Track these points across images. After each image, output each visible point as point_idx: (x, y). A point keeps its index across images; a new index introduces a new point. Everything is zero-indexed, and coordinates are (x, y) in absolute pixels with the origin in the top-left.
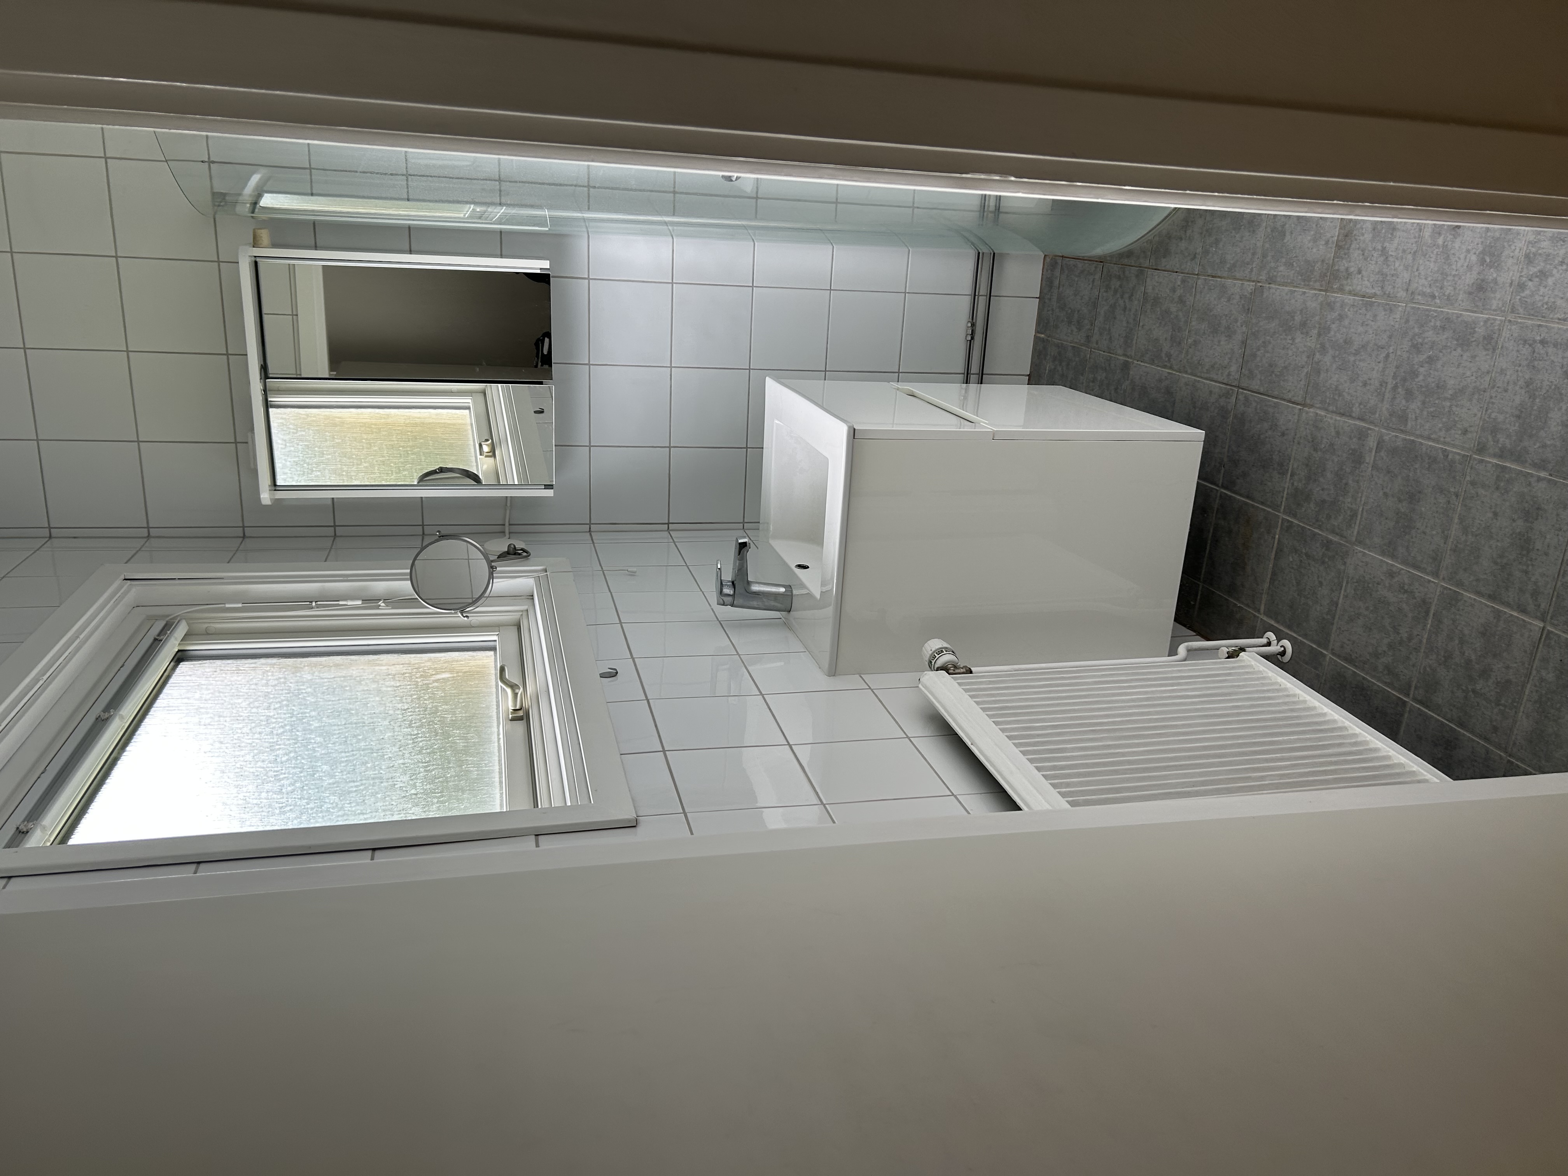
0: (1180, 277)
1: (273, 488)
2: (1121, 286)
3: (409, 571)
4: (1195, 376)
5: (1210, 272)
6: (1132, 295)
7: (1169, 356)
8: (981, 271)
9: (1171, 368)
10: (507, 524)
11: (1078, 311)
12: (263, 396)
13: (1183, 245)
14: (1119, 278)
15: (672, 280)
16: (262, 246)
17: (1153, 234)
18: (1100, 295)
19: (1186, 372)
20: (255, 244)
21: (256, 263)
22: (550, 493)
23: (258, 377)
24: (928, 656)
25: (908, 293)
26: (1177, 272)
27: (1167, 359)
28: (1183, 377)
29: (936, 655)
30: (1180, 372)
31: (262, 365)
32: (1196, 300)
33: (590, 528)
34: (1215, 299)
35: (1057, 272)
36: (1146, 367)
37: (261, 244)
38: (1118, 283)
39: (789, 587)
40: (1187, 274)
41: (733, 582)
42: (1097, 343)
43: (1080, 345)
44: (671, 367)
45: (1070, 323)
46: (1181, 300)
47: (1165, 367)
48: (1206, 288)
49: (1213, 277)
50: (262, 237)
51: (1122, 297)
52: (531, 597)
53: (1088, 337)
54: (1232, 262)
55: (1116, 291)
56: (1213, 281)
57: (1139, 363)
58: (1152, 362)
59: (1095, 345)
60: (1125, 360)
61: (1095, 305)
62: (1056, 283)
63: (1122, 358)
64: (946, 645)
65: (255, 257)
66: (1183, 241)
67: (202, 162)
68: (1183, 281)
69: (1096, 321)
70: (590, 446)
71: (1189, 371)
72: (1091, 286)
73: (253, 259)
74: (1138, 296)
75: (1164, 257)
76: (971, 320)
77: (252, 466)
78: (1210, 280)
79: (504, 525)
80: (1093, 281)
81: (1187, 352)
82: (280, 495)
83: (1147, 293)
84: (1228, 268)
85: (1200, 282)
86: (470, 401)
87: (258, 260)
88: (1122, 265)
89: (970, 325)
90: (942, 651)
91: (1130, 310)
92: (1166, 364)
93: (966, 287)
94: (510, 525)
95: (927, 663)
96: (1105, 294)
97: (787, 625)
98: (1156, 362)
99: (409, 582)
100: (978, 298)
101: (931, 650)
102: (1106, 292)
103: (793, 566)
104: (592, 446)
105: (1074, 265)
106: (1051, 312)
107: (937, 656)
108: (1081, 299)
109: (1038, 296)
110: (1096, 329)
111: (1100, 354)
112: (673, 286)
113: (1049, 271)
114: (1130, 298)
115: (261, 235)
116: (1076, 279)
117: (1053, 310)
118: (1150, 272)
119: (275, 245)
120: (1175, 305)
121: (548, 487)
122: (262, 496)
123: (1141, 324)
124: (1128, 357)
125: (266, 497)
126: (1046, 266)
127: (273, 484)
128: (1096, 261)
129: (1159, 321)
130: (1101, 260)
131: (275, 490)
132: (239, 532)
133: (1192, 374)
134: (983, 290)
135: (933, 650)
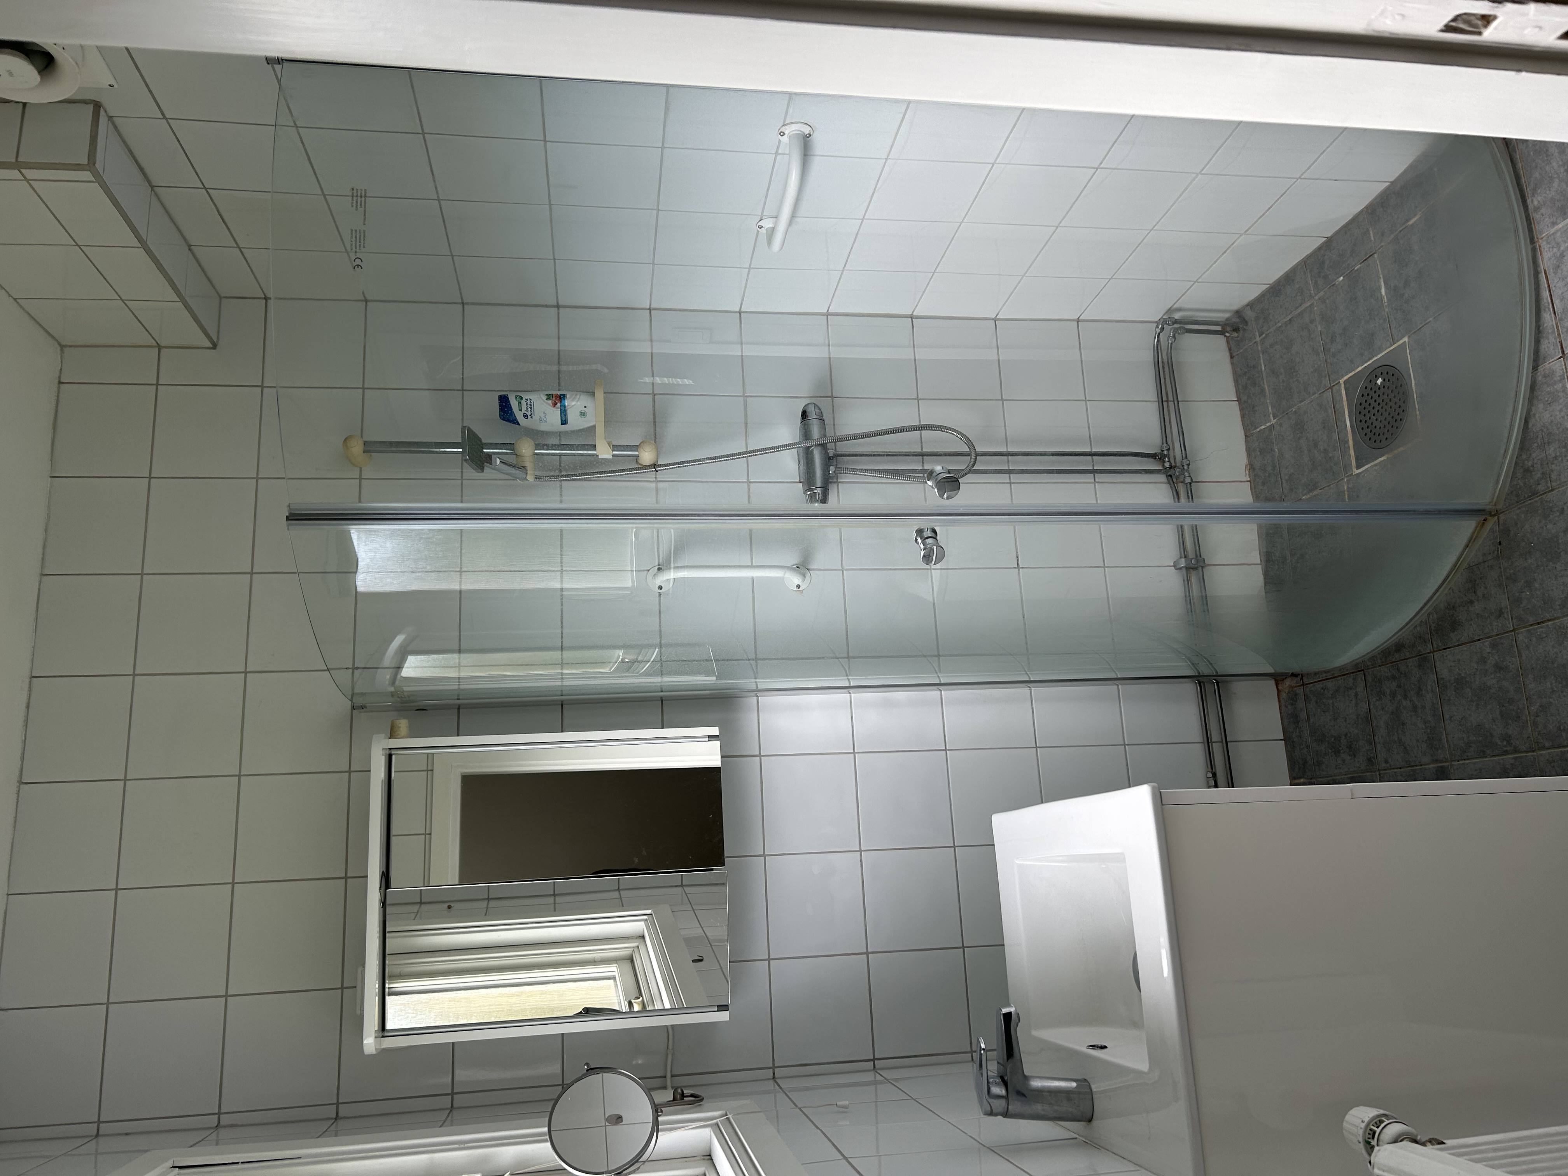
0: (1487, 644)
1: (381, 1034)
2: (1399, 686)
3: (546, 1129)
4: (1559, 747)
5: (1531, 620)
6: (1420, 689)
7: (1507, 739)
8: (1208, 715)
9: (1516, 751)
10: (669, 1075)
11: (1346, 735)
12: (382, 909)
13: (1477, 607)
14: (1394, 678)
15: (854, 750)
16: (399, 737)
17: (1425, 612)
18: (1372, 707)
19: (1544, 748)
20: (392, 735)
21: (390, 756)
22: (724, 1016)
23: (378, 886)
24: (1361, 1132)
25: (1128, 745)
26: (1479, 640)
27: (1505, 743)
28: (1541, 755)
29: (1375, 1128)
30: (1533, 751)
31: (383, 872)
32: (1524, 658)
33: (774, 1074)
34: (1553, 647)
35: (1301, 704)
36: (1475, 763)
37: (398, 735)
38: (1395, 684)
39: (1084, 1082)
40: (1497, 635)
41: (1002, 1078)
42: (1386, 762)
43: (1362, 773)
44: (861, 851)
45: (1337, 752)
46: (1499, 668)
47: (1506, 753)
48: (1534, 639)
49: (1539, 624)
50: (400, 727)
51: (1406, 697)
52: (709, 1157)
53: (1369, 760)
54: (1562, 596)
55: (1393, 695)
56: (1542, 627)
57: (1461, 762)
58: (1482, 754)
59: (1385, 765)
60: (1438, 767)
61: (1368, 718)
62: (1303, 715)
63: (1431, 766)
64: (1382, 1112)
65: (390, 749)
66: (1476, 603)
67: (346, 669)
68: (1494, 646)
69: (1376, 738)
70: (769, 960)
71: (1547, 744)
72: (1354, 702)
73: (388, 752)
74: (1429, 687)
75: (1453, 630)
76: (1210, 770)
77: (358, 1012)
78: (1536, 629)
79: (665, 1077)
80: (1356, 695)
81: (1535, 724)
82: (389, 1043)
83: (1443, 679)
84: (1559, 605)
85: (1521, 637)
86: (614, 969)
87: (393, 752)
88: (1391, 663)
89: (1210, 775)
90: (1381, 1122)
91: (1423, 707)
92: (1505, 749)
93: (1195, 732)
94: (672, 1076)
95: (1362, 1146)
96: (1378, 703)
97: (1092, 1144)
98: (1488, 752)
99: (549, 1144)
100: (1212, 745)
101: (1363, 1122)
102: (1380, 699)
103: (1084, 1049)
104: (773, 959)
105: (1322, 688)
106: (1306, 750)
107: (1378, 1130)
108: (1345, 721)
109: (1283, 738)
110: (1379, 747)
111: (1395, 772)
112: (855, 756)
113: (1289, 707)
114: (1419, 693)
115: (400, 725)
116: (1331, 701)
117: (1308, 747)
118: (1437, 655)
119: (412, 735)
120: (1493, 676)
121: (723, 1008)
122: (365, 1042)
123: (1447, 716)
124: (1442, 762)
125: (370, 1043)
126: (1283, 702)
127: (381, 1029)
128: (1353, 673)
129: (1474, 704)
130: (1359, 668)
131: (383, 1037)
132: (331, 1112)
133: (1553, 747)
134: (1215, 736)
135: (1366, 1120)
